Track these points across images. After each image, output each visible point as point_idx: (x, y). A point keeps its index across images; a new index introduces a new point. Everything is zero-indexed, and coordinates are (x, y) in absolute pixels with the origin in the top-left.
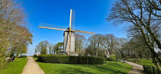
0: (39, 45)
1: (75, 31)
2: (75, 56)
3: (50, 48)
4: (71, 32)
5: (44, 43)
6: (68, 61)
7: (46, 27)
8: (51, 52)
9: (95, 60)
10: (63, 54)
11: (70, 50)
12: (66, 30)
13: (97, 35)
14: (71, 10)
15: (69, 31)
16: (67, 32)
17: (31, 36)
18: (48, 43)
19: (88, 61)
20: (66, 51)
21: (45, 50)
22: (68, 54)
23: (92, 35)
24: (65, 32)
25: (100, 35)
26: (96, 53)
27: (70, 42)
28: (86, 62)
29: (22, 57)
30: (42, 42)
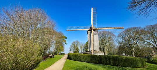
0: (72, 45)
1: (98, 29)
2: (96, 55)
3: (81, 47)
4: (94, 30)
5: (76, 43)
6: (89, 60)
7: (72, 30)
8: (83, 50)
9: (122, 61)
10: (88, 52)
11: (93, 49)
12: (88, 29)
13: (131, 29)
14: (92, 8)
15: (91, 30)
16: (90, 31)
17: (66, 38)
18: (79, 43)
19: (112, 62)
20: (91, 50)
21: (77, 49)
22: (92, 53)
23: (123, 30)
24: (88, 31)
25: (135, 28)
26: (132, 52)
27: (93, 41)
28: (110, 62)
29: (61, 54)
30: (74, 42)
